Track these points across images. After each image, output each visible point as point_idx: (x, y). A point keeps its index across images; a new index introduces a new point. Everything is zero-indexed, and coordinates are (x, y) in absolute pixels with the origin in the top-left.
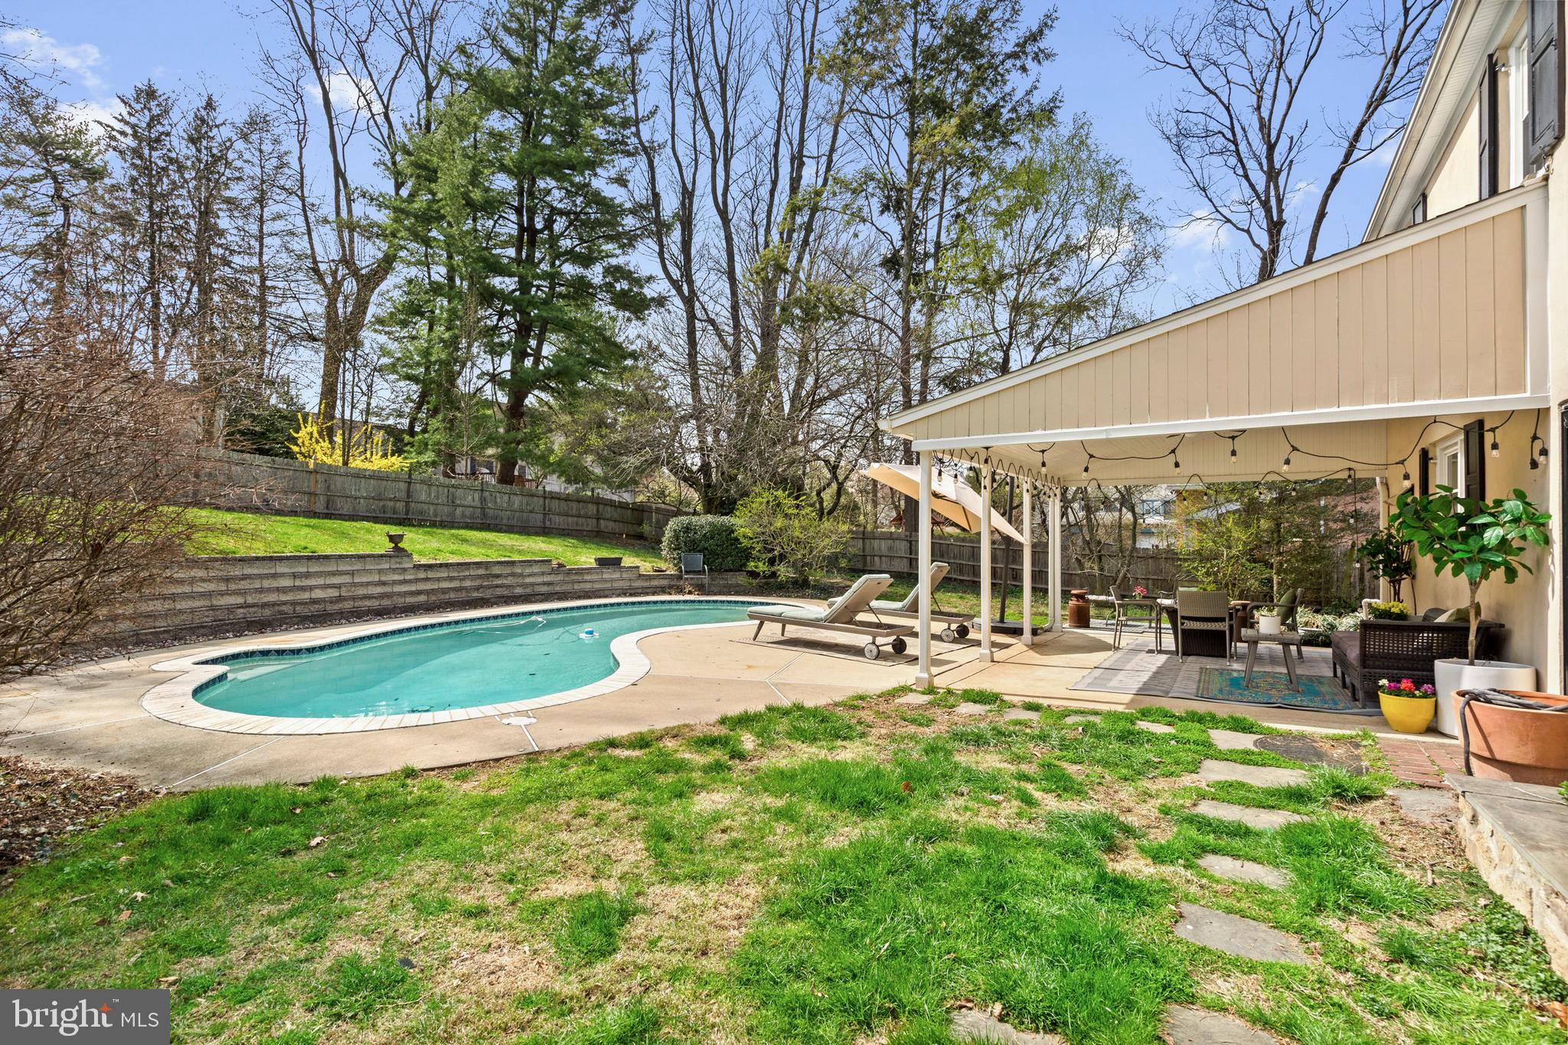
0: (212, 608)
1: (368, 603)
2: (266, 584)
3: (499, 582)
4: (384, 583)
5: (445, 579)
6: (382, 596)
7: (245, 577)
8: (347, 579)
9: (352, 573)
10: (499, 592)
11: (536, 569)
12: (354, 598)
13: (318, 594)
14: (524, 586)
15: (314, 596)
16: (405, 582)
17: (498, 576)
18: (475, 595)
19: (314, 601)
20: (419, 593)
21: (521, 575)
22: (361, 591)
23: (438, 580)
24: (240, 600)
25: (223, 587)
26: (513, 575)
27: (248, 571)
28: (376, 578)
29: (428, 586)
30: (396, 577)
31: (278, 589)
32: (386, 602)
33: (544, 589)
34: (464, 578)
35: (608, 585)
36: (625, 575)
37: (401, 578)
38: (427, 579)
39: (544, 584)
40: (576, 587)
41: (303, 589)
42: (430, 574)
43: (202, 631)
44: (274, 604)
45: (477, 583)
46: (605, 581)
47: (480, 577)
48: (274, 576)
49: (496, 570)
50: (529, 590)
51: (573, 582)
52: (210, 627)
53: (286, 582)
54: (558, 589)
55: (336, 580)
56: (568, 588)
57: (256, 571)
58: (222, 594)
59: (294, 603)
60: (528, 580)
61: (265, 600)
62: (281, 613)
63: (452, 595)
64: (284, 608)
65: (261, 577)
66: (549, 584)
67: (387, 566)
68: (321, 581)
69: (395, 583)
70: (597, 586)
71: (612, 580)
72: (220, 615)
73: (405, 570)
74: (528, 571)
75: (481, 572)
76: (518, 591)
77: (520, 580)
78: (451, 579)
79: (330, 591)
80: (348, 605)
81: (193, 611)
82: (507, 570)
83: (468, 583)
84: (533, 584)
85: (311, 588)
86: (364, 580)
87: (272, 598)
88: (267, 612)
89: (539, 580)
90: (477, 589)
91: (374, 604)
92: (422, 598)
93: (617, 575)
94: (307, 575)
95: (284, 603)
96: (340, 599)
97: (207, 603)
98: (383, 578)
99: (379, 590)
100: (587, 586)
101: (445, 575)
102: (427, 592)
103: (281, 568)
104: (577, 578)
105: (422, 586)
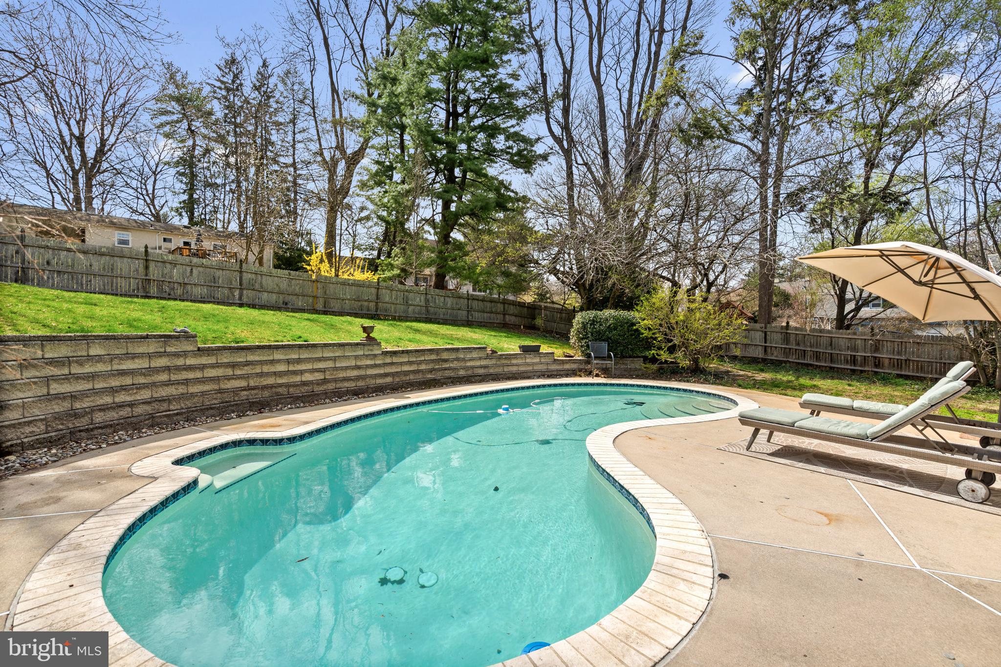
0: (220, 391)
1: (346, 384)
2: (266, 369)
3: (447, 365)
4: (358, 367)
5: (406, 364)
6: (358, 378)
7: (248, 363)
8: (329, 364)
9: (334, 359)
10: (447, 374)
11: (475, 355)
12: (335, 380)
13: (308, 377)
14: (466, 368)
15: (304, 379)
16: (376, 366)
17: (446, 361)
18: (429, 376)
19: (304, 384)
20: (386, 375)
21: (464, 360)
22: (342, 375)
23: (401, 364)
24: (243, 383)
25: (229, 372)
26: (458, 359)
27: (251, 358)
28: (353, 363)
29: (393, 369)
30: (369, 362)
31: (275, 373)
32: (361, 384)
33: (481, 371)
34: (421, 362)
35: (530, 368)
36: (543, 360)
37: (372, 362)
38: (392, 364)
39: (481, 367)
40: (506, 369)
41: (295, 373)
42: (395, 360)
43: (211, 412)
44: (272, 387)
45: (430, 366)
46: (528, 364)
47: (433, 361)
48: (272, 362)
49: (445, 356)
50: (470, 372)
51: (503, 366)
52: (218, 409)
53: (282, 368)
54: (491, 371)
55: (321, 365)
56: (499, 370)
57: (257, 358)
58: (229, 378)
59: (288, 386)
60: (469, 364)
61: (265, 383)
62: (277, 394)
63: (412, 377)
64: (280, 390)
65: (262, 363)
66: (485, 367)
67: (361, 353)
68: (309, 366)
69: (368, 367)
70: (522, 369)
71: (533, 364)
72: (227, 397)
73: (375, 356)
74: (469, 356)
75: (433, 357)
76: (462, 373)
77: (462, 364)
78: (410, 363)
79: (316, 374)
80: (331, 386)
81: (203, 393)
82: (453, 356)
83: (423, 367)
84: (473, 367)
85: (302, 372)
86: (344, 364)
87: (270, 381)
88: (266, 394)
89: (478, 363)
90: (431, 371)
91: (351, 385)
92: (389, 380)
93: (537, 360)
94: (299, 361)
95: (280, 385)
96: (325, 381)
97: (216, 387)
98: (359, 363)
99: (355, 373)
100: (514, 369)
101: (406, 360)
102: (393, 375)
103: (278, 355)
104: (506, 362)
105: (388, 370)
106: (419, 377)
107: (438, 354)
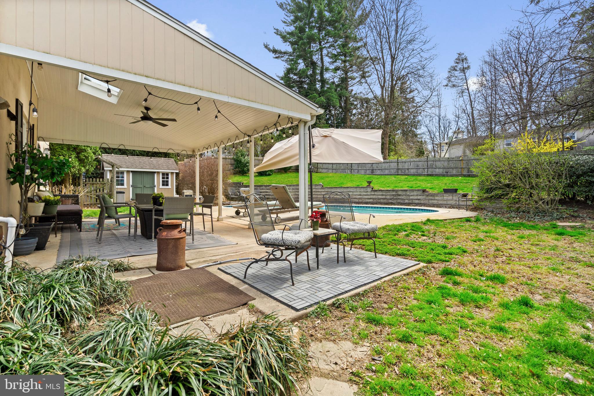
4: (360, 195)
5: (380, 195)
6: (359, 199)
8: (351, 193)
10: (399, 201)
11: (415, 193)
14: (409, 200)
16: (367, 195)
17: (399, 195)
18: (390, 201)
20: (370, 199)
21: (409, 195)
22: (354, 197)
29: (374, 197)
30: (365, 194)
32: (360, 201)
33: (417, 201)
35: (445, 202)
38: (373, 195)
40: (430, 202)
42: (376, 193)
45: (392, 197)
46: (444, 200)
47: (393, 195)
49: (400, 193)
50: (410, 202)
51: (429, 200)
54: (422, 202)
56: (426, 202)
60: (411, 197)
63: (382, 200)
66: (419, 200)
69: (364, 195)
70: (440, 202)
71: (447, 200)
73: (367, 191)
74: (412, 194)
75: (394, 193)
76: (407, 201)
77: (408, 197)
78: (382, 195)
82: (404, 193)
83: (388, 197)
84: (412, 199)
86: (356, 194)
89: (416, 197)
91: (357, 200)
92: (371, 200)
100: (435, 202)
102: (373, 199)
104: (431, 197)
105: (372, 197)
106: (385, 201)
107: (396, 192)
